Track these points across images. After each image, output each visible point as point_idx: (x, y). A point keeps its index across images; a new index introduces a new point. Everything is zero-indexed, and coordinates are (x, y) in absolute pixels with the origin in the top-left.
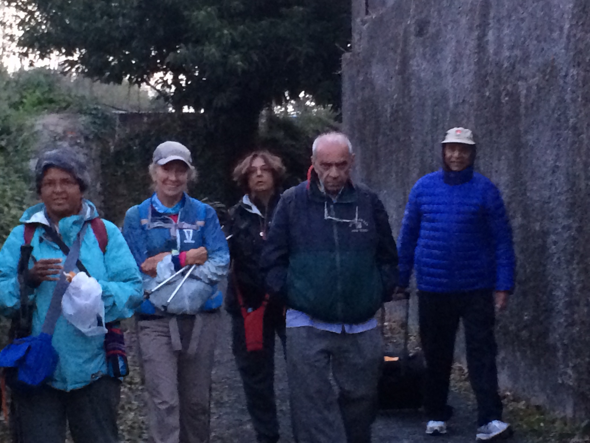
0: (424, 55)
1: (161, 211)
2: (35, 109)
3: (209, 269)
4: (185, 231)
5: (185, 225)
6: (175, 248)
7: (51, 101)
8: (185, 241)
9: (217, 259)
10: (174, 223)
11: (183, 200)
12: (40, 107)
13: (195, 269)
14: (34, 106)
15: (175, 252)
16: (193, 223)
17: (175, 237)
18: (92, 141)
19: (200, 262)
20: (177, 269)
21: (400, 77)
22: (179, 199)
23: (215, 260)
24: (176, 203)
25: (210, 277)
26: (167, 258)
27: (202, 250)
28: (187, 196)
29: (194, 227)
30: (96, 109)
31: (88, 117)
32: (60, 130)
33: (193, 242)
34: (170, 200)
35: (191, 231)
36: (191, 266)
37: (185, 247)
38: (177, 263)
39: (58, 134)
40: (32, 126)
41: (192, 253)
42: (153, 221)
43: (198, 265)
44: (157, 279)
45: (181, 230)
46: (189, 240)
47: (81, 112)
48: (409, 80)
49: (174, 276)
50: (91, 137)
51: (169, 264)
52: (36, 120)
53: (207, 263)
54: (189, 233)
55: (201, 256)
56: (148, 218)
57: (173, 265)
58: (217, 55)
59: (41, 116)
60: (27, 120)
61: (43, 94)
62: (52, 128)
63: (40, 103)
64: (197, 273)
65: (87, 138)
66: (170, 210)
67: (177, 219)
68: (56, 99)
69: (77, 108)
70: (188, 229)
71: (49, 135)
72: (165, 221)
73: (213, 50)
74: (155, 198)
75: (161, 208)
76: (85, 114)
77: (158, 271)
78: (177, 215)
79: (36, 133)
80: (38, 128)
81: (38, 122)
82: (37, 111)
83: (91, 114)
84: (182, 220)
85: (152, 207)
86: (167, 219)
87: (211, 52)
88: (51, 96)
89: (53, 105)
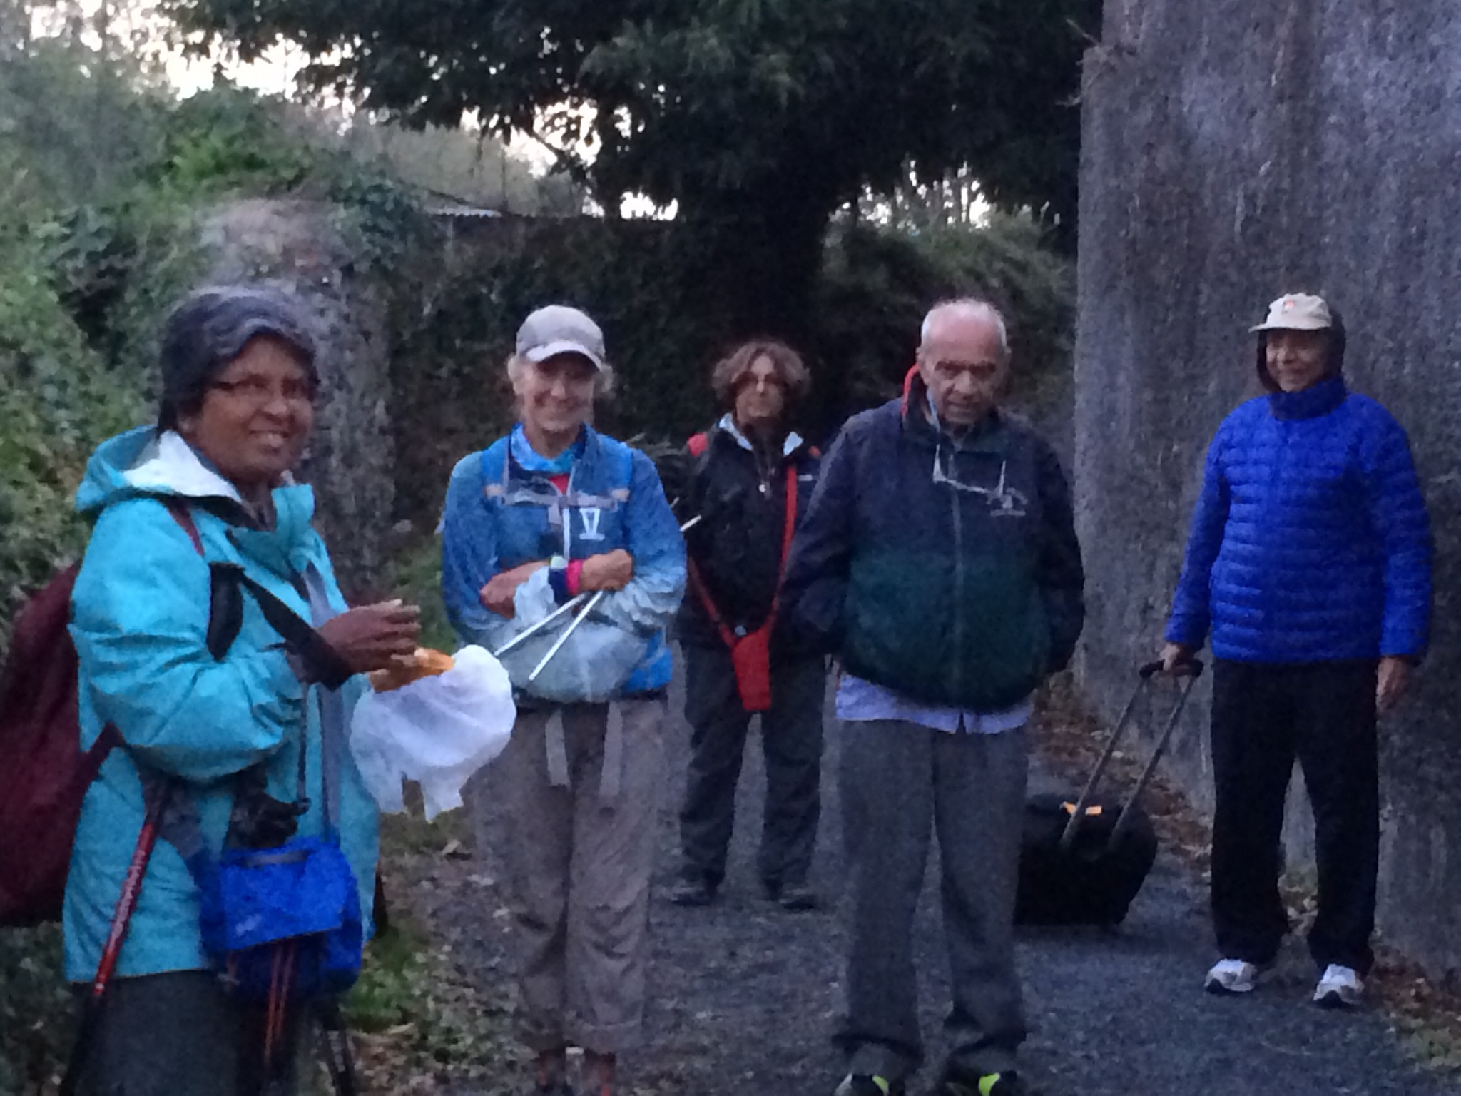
0: (1377, 38)
1: (529, 468)
2: (205, 183)
3: (636, 602)
4: (583, 511)
5: (584, 499)
6: (560, 551)
7: (252, 163)
8: (583, 537)
9: (656, 577)
10: (559, 493)
11: (581, 441)
12: (220, 179)
13: (601, 601)
14: (201, 174)
15: (558, 562)
16: (603, 493)
17: (560, 527)
18: (367, 279)
19: (615, 583)
20: (561, 598)
21: (1283, 109)
22: (573, 437)
23: (651, 579)
24: (566, 448)
25: (636, 617)
26: (539, 575)
27: (619, 557)
28: (591, 431)
29: (606, 502)
30: (378, 188)
31: (355, 209)
32: (272, 246)
33: (601, 538)
34: (553, 441)
35: (597, 512)
36: (593, 592)
37: (580, 551)
38: (562, 587)
39: (267, 257)
40: (195, 233)
41: (596, 563)
42: (512, 490)
43: (611, 591)
44: (515, 623)
45: (575, 510)
46: (591, 532)
47: (336, 195)
48: (1318, 115)
49: (553, 615)
50: (363, 267)
51: (543, 590)
52: (206, 216)
53: (630, 587)
54: (591, 517)
55: (619, 569)
56: (501, 483)
57: (551, 593)
58: (724, 54)
59: (220, 205)
60: (182, 214)
61: (230, 142)
62: (249, 239)
63: (220, 168)
64: (607, 610)
65: (348, 271)
66: (551, 465)
67: (566, 486)
68: (267, 157)
69: (324, 185)
70: (591, 506)
71: (242, 258)
72: (541, 489)
73: (713, 41)
74: (518, 436)
75: (529, 458)
76: (348, 201)
77: (518, 605)
78: (567, 475)
79: (204, 252)
80: (210, 237)
81: (209, 223)
82: (211, 189)
83: (363, 202)
84: (576, 487)
85: (511, 457)
86: (546, 486)
87: (706, 47)
88: (253, 148)
89: (258, 175)
